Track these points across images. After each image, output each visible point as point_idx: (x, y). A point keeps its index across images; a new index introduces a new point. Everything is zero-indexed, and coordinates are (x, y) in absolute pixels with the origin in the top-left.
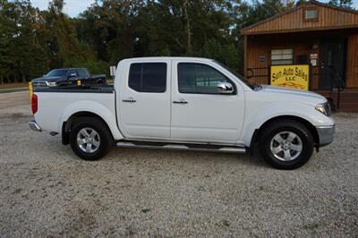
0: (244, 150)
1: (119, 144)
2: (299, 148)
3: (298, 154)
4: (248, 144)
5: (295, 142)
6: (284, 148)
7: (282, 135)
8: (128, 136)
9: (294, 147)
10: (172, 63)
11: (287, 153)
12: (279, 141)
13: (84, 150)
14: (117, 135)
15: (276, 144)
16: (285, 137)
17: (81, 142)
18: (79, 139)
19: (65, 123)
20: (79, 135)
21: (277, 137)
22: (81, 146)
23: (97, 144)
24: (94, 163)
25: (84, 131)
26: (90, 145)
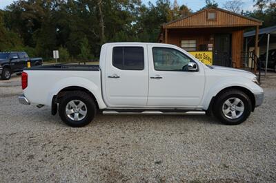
0: (204, 113)
1: (104, 112)
2: (242, 109)
3: (241, 113)
4: (206, 108)
5: (239, 105)
6: (232, 110)
7: (230, 100)
8: (111, 105)
9: (238, 108)
10: (148, 47)
11: (234, 113)
12: (229, 105)
13: (72, 119)
14: (102, 105)
15: (227, 107)
16: (232, 101)
17: (69, 112)
18: (67, 110)
19: (55, 96)
20: (67, 106)
21: (227, 102)
22: (69, 116)
23: (84, 113)
24: (83, 129)
25: (72, 103)
26: (78, 114)
